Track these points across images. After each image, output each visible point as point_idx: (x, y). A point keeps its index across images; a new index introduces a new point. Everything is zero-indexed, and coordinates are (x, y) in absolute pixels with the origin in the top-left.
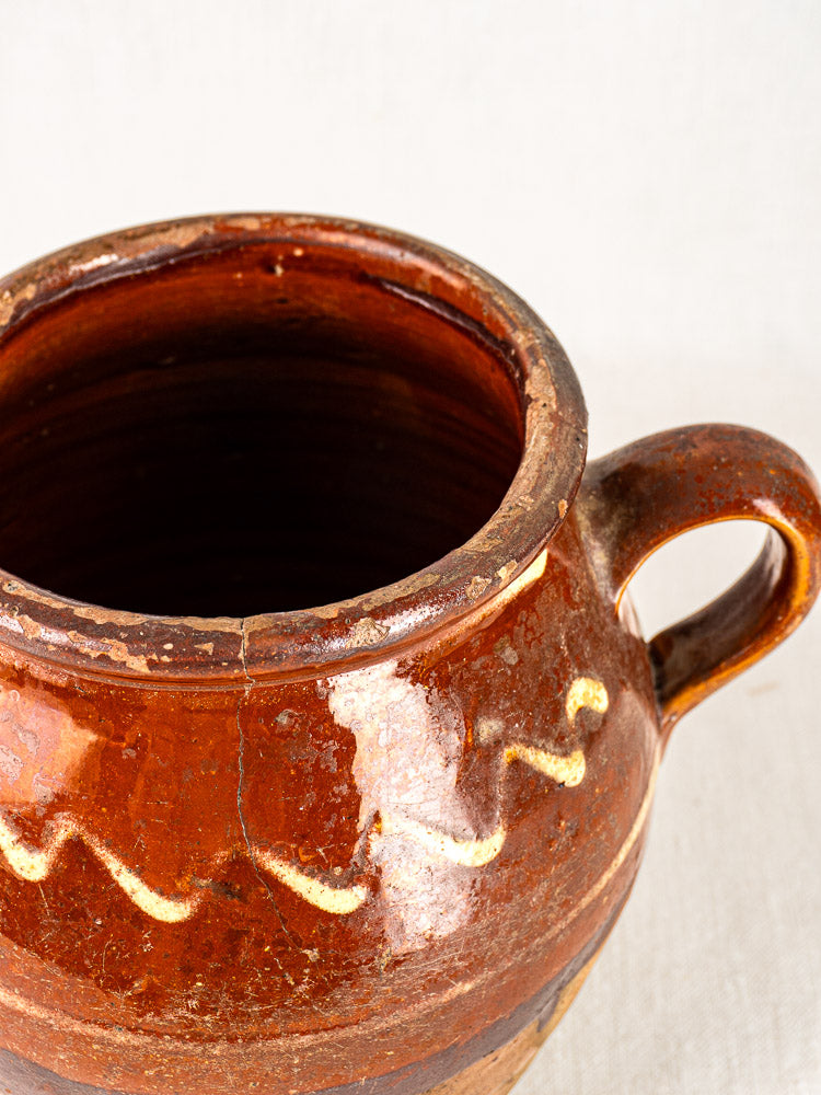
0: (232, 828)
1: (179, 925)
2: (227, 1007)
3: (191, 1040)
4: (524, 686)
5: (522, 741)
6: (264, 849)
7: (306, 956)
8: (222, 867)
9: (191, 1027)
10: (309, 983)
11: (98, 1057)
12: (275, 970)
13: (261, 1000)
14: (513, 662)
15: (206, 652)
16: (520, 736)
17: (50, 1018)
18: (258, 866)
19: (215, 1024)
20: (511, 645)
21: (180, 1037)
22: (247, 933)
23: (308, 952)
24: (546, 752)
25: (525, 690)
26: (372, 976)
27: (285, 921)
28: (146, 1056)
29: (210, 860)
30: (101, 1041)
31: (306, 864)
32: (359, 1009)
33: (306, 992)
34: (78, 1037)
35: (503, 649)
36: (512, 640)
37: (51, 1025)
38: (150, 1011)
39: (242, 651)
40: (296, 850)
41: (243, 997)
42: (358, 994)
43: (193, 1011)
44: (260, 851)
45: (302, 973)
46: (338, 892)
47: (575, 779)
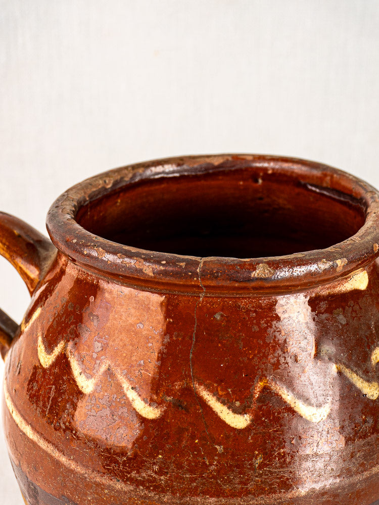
0: (186, 370)
1: (153, 421)
2: (173, 472)
3: (153, 490)
4: (348, 337)
5: (344, 364)
6: (200, 384)
7: (216, 448)
8: (179, 390)
9: (153, 482)
10: (217, 465)
11: (106, 498)
12: (199, 455)
13: (191, 471)
14: (344, 323)
15: (181, 266)
16: (343, 361)
17: (86, 473)
18: (196, 393)
19: (166, 482)
20: (343, 314)
21: (148, 488)
22: (187, 430)
23: (218, 447)
24: (357, 375)
25: (349, 338)
26: (250, 469)
27: (207, 427)
28: (130, 498)
29: (173, 386)
30: (109, 487)
31: (221, 396)
32: (242, 488)
33: (214, 470)
34: (98, 485)
35: (338, 315)
36: (344, 312)
37: (86, 478)
38: (134, 470)
39: (199, 268)
40: (217, 387)
41: (182, 468)
42: (242, 478)
43: (156, 473)
44: (198, 384)
45: (213, 459)
46: (236, 415)
47: (373, 396)
